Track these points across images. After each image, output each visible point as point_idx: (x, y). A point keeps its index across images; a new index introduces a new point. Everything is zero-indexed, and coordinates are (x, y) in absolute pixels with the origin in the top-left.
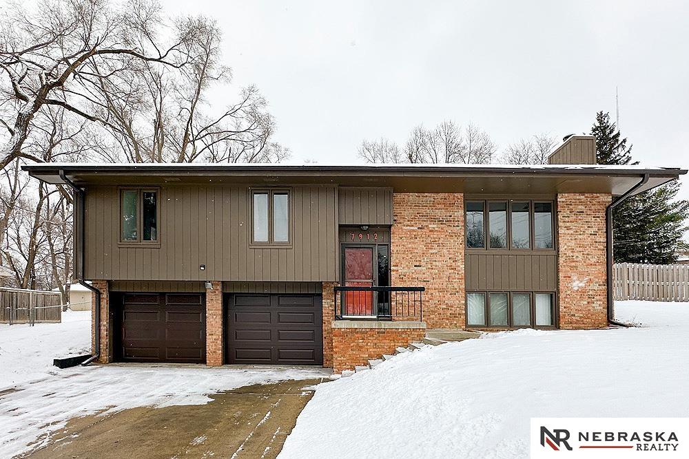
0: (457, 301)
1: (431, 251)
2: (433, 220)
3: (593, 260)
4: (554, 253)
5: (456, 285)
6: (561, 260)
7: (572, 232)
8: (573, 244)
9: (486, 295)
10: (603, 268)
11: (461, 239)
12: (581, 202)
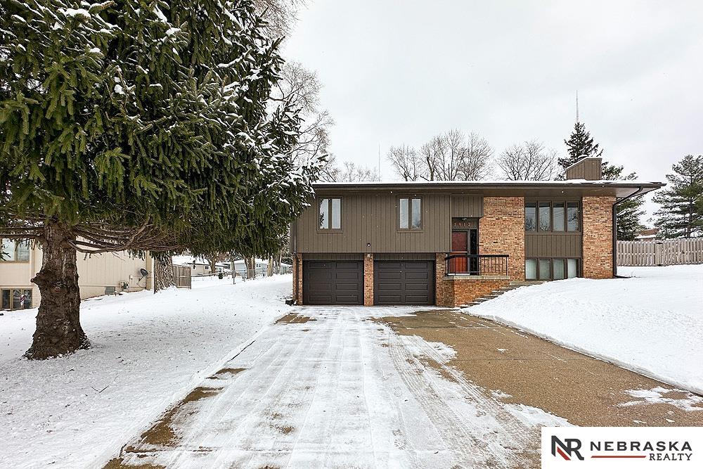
0: (519, 263)
1: (504, 233)
2: (505, 214)
3: (604, 238)
4: (580, 234)
5: (519, 255)
6: (585, 238)
7: (591, 220)
8: (592, 228)
9: (536, 261)
10: (610, 243)
11: (522, 226)
12: (597, 202)
